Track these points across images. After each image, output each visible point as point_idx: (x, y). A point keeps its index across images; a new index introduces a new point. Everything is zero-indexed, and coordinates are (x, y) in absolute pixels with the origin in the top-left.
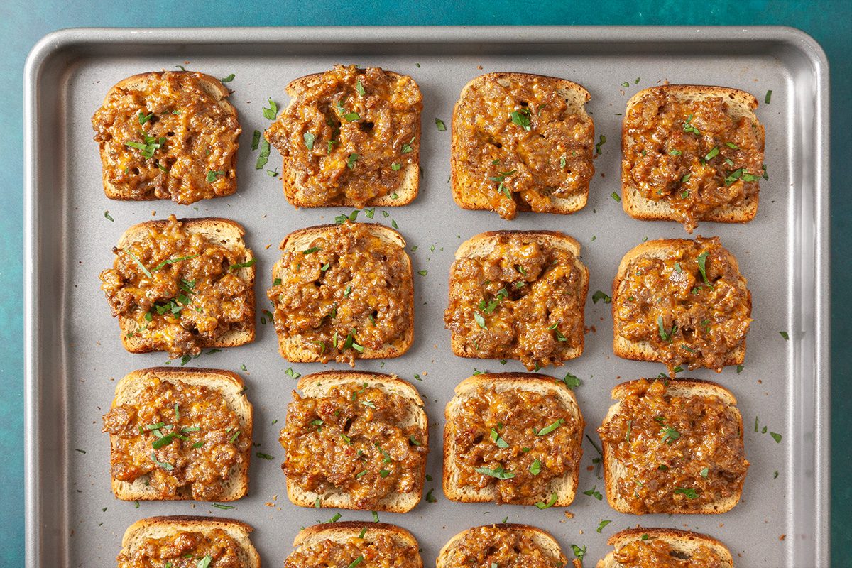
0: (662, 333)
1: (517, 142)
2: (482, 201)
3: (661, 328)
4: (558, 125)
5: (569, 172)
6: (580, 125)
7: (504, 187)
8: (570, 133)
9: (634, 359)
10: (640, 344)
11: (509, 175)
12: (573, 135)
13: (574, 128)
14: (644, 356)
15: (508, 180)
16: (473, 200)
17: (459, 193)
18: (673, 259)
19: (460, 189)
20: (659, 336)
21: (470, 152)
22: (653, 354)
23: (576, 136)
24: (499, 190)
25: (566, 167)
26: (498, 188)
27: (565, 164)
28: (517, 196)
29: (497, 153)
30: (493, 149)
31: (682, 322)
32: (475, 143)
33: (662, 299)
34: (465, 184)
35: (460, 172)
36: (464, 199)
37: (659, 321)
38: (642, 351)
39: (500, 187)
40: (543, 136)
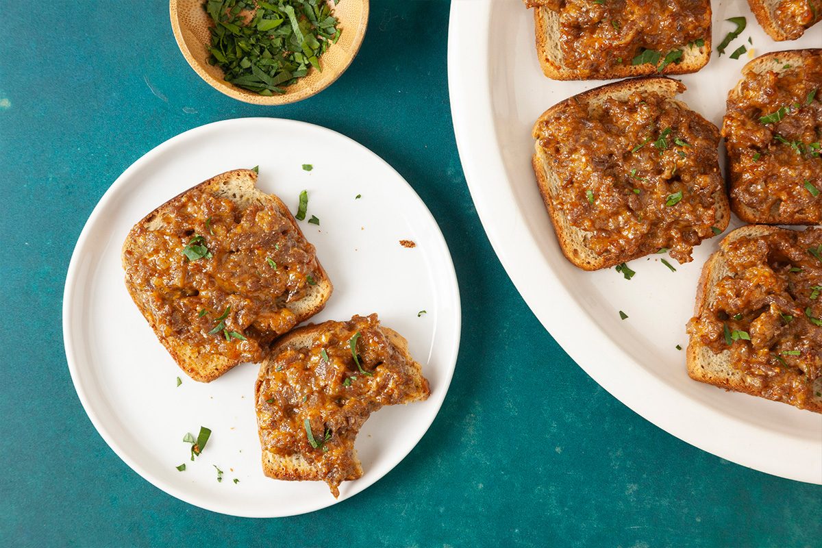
0: (311, 440)
1: (210, 276)
2: (223, 361)
3: (310, 433)
4: (238, 230)
5: (286, 268)
6: (260, 214)
7: (230, 332)
8: (256, 229)
9: (287, 477)
10: (294, 457)
11: (226, 317)
12: (261, 229)
13: (257, 220)
14: (299, 473)
15: (229, 323)
16: (211, 366)
17: (192, 370)
18: (319, 346)
19: (190, 365)
20: (308, 444)
21: (170, 321)
22: (311, 470)
23: (265, 227)
24: (228, 338)
25: (279, 265)
26: (225, 338)
27: (275, 264)
28: (251, 331)
29: (197, 303)
30: (191, 302)
31: (337, 424)
32: (167, 308)
33: (308, 398)
34: (193, 356)
35: (178, 348)
36: (202, 373)
37: (306, 426)
38: (296, 467)
39: (226, 334)
40: (231, 252)
